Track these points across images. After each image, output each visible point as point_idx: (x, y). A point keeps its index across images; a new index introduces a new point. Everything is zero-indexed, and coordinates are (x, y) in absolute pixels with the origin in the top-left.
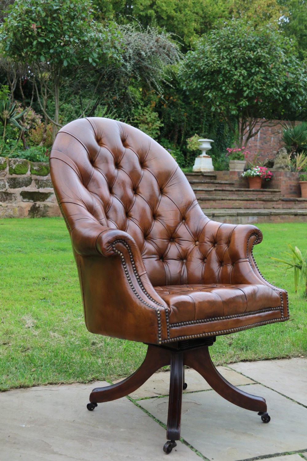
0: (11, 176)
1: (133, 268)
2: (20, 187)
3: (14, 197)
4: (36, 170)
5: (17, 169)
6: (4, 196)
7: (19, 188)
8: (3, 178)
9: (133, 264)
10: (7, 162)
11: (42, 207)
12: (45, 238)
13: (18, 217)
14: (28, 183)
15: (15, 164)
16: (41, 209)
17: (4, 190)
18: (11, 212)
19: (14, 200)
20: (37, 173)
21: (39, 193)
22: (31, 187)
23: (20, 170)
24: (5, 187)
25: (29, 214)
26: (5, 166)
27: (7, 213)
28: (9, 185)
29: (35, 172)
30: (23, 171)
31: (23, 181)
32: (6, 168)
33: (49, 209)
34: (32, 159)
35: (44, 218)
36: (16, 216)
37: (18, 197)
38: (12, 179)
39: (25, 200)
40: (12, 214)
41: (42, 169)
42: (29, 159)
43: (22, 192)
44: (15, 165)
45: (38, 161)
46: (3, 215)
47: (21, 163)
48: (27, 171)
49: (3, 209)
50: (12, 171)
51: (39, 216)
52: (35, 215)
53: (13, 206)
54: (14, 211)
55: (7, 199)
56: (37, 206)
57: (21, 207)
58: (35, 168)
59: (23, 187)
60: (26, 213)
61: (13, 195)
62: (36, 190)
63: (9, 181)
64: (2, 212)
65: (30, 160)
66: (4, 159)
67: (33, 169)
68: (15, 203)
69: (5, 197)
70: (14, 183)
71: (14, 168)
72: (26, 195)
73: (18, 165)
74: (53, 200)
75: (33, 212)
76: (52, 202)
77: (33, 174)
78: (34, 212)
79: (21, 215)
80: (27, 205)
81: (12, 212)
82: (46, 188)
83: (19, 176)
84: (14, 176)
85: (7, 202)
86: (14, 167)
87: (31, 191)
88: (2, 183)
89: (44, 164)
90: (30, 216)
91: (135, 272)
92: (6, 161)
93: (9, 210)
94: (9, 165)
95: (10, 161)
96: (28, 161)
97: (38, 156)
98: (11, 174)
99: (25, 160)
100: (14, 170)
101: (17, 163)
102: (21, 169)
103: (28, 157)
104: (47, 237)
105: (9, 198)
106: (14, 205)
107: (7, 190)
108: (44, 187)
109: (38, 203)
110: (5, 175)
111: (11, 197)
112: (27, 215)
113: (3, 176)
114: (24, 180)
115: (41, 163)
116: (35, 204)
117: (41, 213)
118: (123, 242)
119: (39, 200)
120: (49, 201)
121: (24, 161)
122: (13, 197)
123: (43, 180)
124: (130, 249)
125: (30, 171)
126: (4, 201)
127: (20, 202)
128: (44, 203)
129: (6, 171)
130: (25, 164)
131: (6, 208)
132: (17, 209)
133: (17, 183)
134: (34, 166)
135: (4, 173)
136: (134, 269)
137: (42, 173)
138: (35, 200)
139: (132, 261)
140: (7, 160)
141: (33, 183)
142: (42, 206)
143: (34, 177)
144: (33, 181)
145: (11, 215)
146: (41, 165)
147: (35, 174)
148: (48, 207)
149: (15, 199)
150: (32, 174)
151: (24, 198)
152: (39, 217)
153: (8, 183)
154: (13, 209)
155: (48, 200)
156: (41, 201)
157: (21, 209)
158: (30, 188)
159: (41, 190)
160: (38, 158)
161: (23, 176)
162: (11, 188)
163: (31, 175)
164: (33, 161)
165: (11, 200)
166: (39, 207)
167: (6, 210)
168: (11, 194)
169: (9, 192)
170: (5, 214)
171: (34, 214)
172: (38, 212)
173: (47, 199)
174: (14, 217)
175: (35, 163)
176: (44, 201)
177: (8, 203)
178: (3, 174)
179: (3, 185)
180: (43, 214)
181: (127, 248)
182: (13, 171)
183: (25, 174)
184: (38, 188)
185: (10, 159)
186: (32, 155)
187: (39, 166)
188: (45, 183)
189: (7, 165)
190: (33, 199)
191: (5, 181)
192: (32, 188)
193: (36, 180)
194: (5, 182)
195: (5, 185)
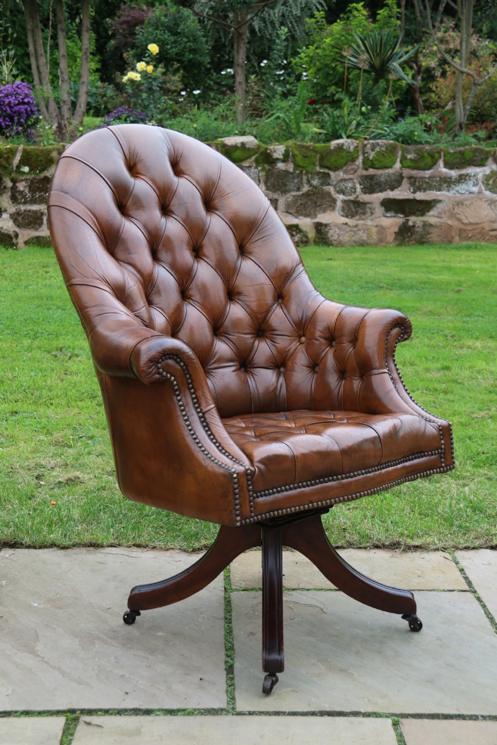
0: (365, 173)
1: (193, 399)
2: (381, 191)
3: (370, 209)
4: (410, 159)
5: (377, 160)
6: (352, 207)
7: (380, 194)
8: (351, 176)
9: (192, 394)
10: (360, 148)
11: (419, 227)
12: (382, 287)
13: (376, 245)
14: (394, 184)
15: (373, 150)
16: (417, 229)
17: (352, 198)
18: (363, 236)
19: (369, 214)
20: (412, 165)
21: (414, 201)
22: (401, 191)
23: (382, 162)
24: (355, 192)
25: (395, 239)
26: (356, 155)
27: (356, 238)
28: (362, 189)
29: (409, 163)
30: (387, 162)
31: (386, 180)
32: (357, 158)
33: (431, 230)
34: (407, 140)
35: (421, 247)
36: (372, 242)
37: (377, 210)
38: (367, 177)
39: (388, 215)
40: (365, 238)
41: (422, 157)
42: (400, 139)
43: (384, 199)
44: (373, 153)
45: (416, 143)
46: (349, 241)
47: (384, 149)
48: (394, 162)
49: (351, 231)
50: (368, 164)
51: (414, 242)
52: (407, 239)
53: (367, 225)
54: (368, 234)
55: (357, 212)
56: (411, 223)
57: (382, 226)
58: (409, 156)
59: (386, 190)
60: (391, 238)
61: (368, 205)
62: (411, 196)
63: (361, 181)
64: (347, 235)
65: (403, 142)
66: (356, 142)
67: (406, 158)
68: (372, 220)
69: (354, 210)
70: (371, 185)
71: (371, 157)
72: (390, 205)
73: (379, 152)
74: (440, 213)
75: (402, 236)
76: (438, 217)
77: (406, 167)
78: (405, 234)
79: (381, 240)
80: (392, 222)
81: (365, 235)
82: (428, 192)
83: (380, 172)
84: (371, 171)
85: (357, 217)
86: (372, 155)
87: (401, 197)
88: (350, 185)
89: (427, 147)
90: (397, 242)
91: (197, 405)
92: (357, 147)
93: (361, 233)
94: (364, 154)
95: (365, 146)
96: (399, 144)
97: (416, 133)
98: (366, 169)
99: (391, 142)
100: (371, 161)
101: (377, 149)
102: (383, 159)
103: (401, 135)
104: (385, 285)
105: (360, 211)
106: (369, 223)
107: (357, 197)
108: (425, 190)
109: (413, 220)
110: (356, 171)
111: (364, 209)
112: (392, 240)
113: (352, 172)
114: (388, 179)
115: (421, 146)
116: (407, 221)
117: (418, 237)
118: (175, 357)
119: (414, 214)
120: (433, 216)
121: (391, 145)
122: (368, 210)
123: (423, 178)
124: (187, 369)
125: (401, 162)
126: (353, 216)
127: (379, 217)
128: (424, 218)
129: (357, 163)
130: (392, 150)
131: (355, 229)
132: (374, 230)
133: (376, 184)
134: (409, 152)
135: (354, 167)
136: (195, 400)
137: (422, 165)
138: (407, 214)
139: (190, 389)
140: (360, 143)
141: (405, 182)
142: (419, 224)
143: (406, 172)
144: (405, 179)
145: (364, 241)
146: (420, 150)
147: (409, 167)
148: (431, 225)
149: (372, 213)
150: (403, 167)
151: (387, 210)
152: (413, 244)
153: (360, 185)
154: (367, 230)
155: (431, 213)
156: (418, 216)
157: (381, 229)
158: (398, 192)
159: (420, 196)
160: (416, 138)
161: (387, 171)
162: (365, 193)
163: (401, 169)
164: (409, 144)
165: (364, 214)
166: (414, 226)
167: (354, 232)
168: (365, 204)
169: (361, 201)
170: (353, 238)
171: (404, 238)
172: (412, 235)
173: (428, 211)
174: (368, 244)
175: (410, 147)
176: (423, 215)
177: (359, 220)
178: (352, 169)
179: (351, 188)
180: (422, 238)
181: (182, 367)
182: (370, 163)
183: (391, 167)
184: (414, 192)
185: (366, 142)
186: (406, 132)
187: (416, 152)
188: (427, 183)
189: (360, 153)
190: (403, 212)
191: (355, 181)
192: (402, 193)
193: (410, 178)
194: (354, 183)
195: (355, 189)
